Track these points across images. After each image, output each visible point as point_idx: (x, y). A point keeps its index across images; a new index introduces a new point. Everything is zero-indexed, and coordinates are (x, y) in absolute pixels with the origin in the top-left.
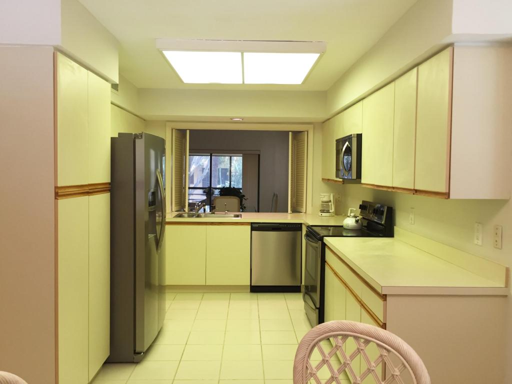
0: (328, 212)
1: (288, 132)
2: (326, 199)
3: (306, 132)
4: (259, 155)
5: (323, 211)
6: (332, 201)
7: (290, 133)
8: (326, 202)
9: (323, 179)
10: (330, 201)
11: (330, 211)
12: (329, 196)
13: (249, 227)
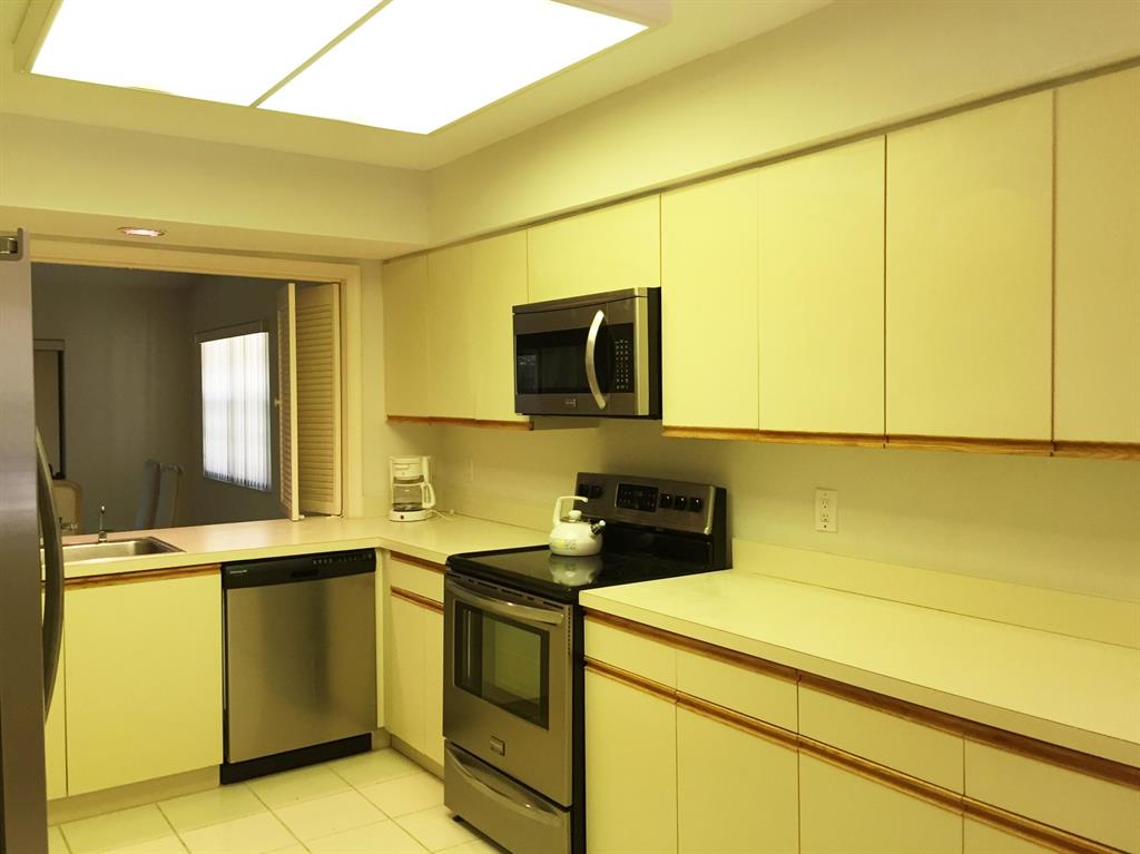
0: (417, 508)
1: (283, 283)
2: (409, 474)
3: (336, 286)
4: (60, 354)
5: (399, 508)
6: (426, 478)
7: (292, 287)
8: (408, 482)
9: (391, 418)
10: (421, 479)
11: (424, 505)
12: (420, 464)
13: (217, 578)
